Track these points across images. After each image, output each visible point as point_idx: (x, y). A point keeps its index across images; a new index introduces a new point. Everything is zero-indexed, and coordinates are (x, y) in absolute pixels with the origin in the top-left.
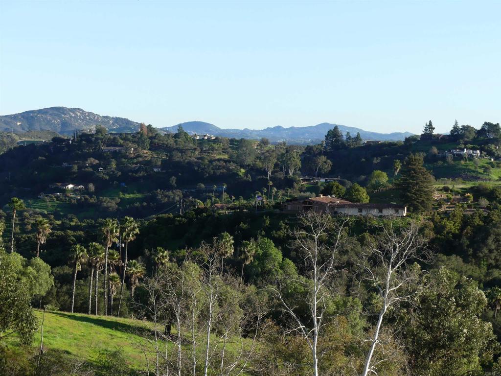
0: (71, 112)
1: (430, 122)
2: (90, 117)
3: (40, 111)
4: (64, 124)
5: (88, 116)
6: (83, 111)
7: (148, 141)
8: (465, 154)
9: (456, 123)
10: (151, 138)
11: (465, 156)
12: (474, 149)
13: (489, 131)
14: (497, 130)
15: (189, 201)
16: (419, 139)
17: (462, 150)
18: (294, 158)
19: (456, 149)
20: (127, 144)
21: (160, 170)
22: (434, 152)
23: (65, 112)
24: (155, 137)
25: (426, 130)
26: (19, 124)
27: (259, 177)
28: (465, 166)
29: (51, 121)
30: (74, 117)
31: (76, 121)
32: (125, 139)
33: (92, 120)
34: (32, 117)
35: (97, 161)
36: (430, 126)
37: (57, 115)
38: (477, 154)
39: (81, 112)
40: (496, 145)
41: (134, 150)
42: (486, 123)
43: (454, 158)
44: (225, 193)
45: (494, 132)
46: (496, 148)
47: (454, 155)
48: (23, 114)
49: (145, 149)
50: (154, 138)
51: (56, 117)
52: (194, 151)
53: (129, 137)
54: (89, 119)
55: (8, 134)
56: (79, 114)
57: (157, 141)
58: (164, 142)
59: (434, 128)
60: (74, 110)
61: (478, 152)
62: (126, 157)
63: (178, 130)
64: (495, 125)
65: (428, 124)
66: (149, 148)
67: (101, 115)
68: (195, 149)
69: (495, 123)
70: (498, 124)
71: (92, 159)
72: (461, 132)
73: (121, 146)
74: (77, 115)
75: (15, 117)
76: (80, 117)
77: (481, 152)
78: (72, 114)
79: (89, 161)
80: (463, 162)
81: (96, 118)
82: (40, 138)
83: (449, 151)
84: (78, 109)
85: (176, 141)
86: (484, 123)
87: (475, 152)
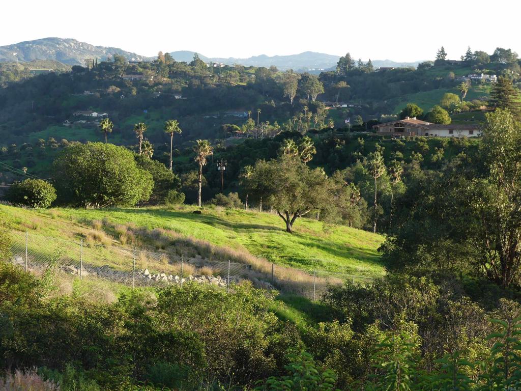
0: (65, 42)
1: (443, 48)
2: (83, 48)
3: (34, 42)
4: (59, 54)
5: (82, 46)
6: (77, 41)
7: (167, 69)
8: (482, 79)
9: (469, 49)
10: (169, 66)
11: (482, 81)
12: (490, 74)
13: (500, 57)
14: (509, 55)
15: (227, 126)
16: (433, 65)
17: (480, 75)
18: (317, 84)
19: (473, 73)
20: (147, 72)
21: (180, 97)
22: (452, 77)
23: (60, 42)
24: (173, 64)
25: (439, 56)
26: (15, 54)
27: (283, 103)
28: (483, 90)
29: (46, 51)
30: (68, 47)
31: (70, 51)
32: (145, 67)
33: (86, 50)
34: (28, 48)
35: (118, 89)
36: (443, 52)
37: (53, 46)
38: (494, 78)
39: (75, 42)
40: (511, 70)
41: (154, 78)
42: (498, 49)
43: (472, 82)
44: (251, 119)
45: (506, 57)
46: (511, 73)
47: (472, 79)
48: (18, 45)
49: (164, 77)
50: (173, 66)
51: (51, 48)
52: (212, 78)
53: (148, 65)
54: (83, 49)
55: (13, 64)
56: (73, 44)
57: (175, 68)
58: (183, 70)
59: (446, 54)
60: (67, 41)
61: (495, 76)
62: (146, 85)
63: (194, 58)
64: (507, 51)
65: (441, 50)
66: (168, 75)
67: (95, 45)
68: (213, 76)
69: (506, 49)
70: (510, 50)
71: (114, 87)
72: (474, 58)
73: (141, 74)
74: (71, 45)
75: (11, 48)
76: (74, 47)
77: (497, 76)
78: (66, 44)
79: (111, 88)
80: (481, 87)
81: (90, 48)
82: (44, 67)
83: (467, 76)
84: (72, 39)
85: (193, 69)
86: (496, 49)
87: (492, 77)
